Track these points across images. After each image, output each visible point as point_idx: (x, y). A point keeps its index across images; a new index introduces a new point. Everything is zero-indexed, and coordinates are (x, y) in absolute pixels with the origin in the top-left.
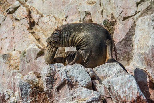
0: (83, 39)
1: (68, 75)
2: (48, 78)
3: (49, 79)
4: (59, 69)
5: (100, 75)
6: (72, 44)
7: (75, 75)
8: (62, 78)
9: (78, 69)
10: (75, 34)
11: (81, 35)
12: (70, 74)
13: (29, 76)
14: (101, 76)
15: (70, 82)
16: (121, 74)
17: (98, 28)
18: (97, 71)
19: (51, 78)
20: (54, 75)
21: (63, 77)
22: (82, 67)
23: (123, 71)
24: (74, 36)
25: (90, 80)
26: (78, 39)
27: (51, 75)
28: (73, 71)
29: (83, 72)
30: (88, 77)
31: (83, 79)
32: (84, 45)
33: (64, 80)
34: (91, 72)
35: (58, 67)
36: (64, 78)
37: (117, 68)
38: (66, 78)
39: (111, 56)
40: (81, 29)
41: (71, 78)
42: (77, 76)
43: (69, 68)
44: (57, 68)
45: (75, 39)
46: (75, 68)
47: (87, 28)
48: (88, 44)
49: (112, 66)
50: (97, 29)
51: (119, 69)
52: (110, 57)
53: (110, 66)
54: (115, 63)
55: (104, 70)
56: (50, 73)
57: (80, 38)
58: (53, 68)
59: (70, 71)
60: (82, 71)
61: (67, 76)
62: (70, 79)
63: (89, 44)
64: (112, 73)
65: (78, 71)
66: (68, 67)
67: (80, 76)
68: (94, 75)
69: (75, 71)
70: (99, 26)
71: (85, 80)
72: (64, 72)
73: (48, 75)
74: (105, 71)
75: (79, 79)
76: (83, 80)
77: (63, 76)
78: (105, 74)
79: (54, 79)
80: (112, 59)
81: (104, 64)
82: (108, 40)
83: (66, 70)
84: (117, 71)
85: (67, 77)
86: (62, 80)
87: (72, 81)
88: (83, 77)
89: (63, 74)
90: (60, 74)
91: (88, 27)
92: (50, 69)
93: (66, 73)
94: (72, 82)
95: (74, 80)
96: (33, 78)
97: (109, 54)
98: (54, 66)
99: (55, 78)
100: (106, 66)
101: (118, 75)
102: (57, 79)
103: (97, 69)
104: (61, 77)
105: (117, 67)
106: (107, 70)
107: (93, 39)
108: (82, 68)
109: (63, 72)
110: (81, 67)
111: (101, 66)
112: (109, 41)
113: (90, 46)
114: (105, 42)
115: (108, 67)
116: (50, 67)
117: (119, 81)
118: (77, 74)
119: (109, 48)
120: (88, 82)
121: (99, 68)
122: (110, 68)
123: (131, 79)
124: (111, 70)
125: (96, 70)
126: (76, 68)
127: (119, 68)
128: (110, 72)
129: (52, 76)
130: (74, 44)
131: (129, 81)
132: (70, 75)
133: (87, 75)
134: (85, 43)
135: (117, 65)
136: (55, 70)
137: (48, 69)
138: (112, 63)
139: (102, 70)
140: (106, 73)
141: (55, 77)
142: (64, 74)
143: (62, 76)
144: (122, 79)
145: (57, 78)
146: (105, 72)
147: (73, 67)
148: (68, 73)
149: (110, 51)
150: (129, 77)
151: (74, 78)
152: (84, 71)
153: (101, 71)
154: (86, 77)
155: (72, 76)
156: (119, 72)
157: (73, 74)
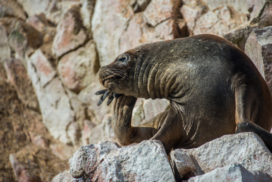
0: (174, 79)
1: (123, 171)
2: (77, 181)
4: (103, 156)
5: (207, 167)
6: (157, 93)
7: (139, 171)
8: (107, 179)
9: (146, 154)
10: (157, 68)
11: (171, 70)
12: (127, 168)
13: (64, 175)
17: (212, 47)
18: (201, 157)
19: (85, 180)
20: (93, 172)
21: (108, 176)
22: (158, 149)
24: (155, 73)
26: (165, 79)
27: (84, 172)
28: (135, 160)
29: (157, 160)
30: (168, 172)
31: (156, 179)
32: (180, 93)
34: (178, 159)
35: (102, 153)
36: (111, 180)
37: (249, 147)
38: (115, 179)
39: (241, 116)
40: (172, 55)
41: (129, 179)
42: (143, 173)
43: (127, 153)
44: (99, 156)
45: (160, 81)
46: (140, 152)
47: (183, 52)
48: (187, 91)
49: (237, 142)
50: (207, 51)
51: (252, 148)
52: (239, 117)
53: (232, 141)
54: (246, 134)
55: (217, 152)
56: (82, 169)
57: (169, 76)
58: (91, 156)
59: (129, 160)
60: (155, 159)
61: (117, 175)
62: (126, 180)
63: (189, 89)
65: (146, 158)
66: (125, 152)
67: (148, 172)
68: (189, 168)
69: (139, 160)
70: (214, 43)
72: (114, 165)
73: (77, 175)
74: (219, 156)
77: (109, 173)
78: (219, 164)
80: (245, 124)
81: (218, 139)
82: (236, 76)
83: (120, 158)
84: (247, 153)
85: (120, 176)
88: (156, 175)
89: (109, 168)
90: (104, 171)
91: (187, 49)
92: (84, 159)
93: (119, 166)
97: (239, 112)
98: (93, 150)
100: (224, 142)
101: (249, 165)
102: (98, 181)
103: (202, 150)
104: (104, 177)
105: (249, 143)
106: (224, 151)
107: (196, 76)
108: (157, 151)
109: (110, 164)
110: (155, 147)
111: (210, 142)
112: (239, 77)
113: (192, 93)
114: (230, 82)
115: (228, 145)
116: (84, 154)
118: (142, 167)
119: (241, 96)
121: (206, 147)
122: (232, 148)
123: (233, 174)
124: (234, 152)
125: (200, 155)
126: (144, 152)
127: (252, 145)
128: (231, 157)
129: (88, 176)
130: (162, 93)
131: (228, 180)
132: (127, 170)
133: (166, 167)
134: (181, 87)
135: (250, 139)
136: (95, 160)
137: (79, 158)
139: (213, 152)
140: (222, 161)
141: (94, 178)
142: (113, 169)
143: (106, 173)
145: (97, 179)
146: (219, 158)
147: (137, 150)
148: (123, 165)
149: (241, 103)
150: (230, 171)
151: (136, 178)
152: (160, 160)
153: (211, 156)
154: (164, 174)
155: (132, 173)
156: (252, 157)
157: (134, 169)
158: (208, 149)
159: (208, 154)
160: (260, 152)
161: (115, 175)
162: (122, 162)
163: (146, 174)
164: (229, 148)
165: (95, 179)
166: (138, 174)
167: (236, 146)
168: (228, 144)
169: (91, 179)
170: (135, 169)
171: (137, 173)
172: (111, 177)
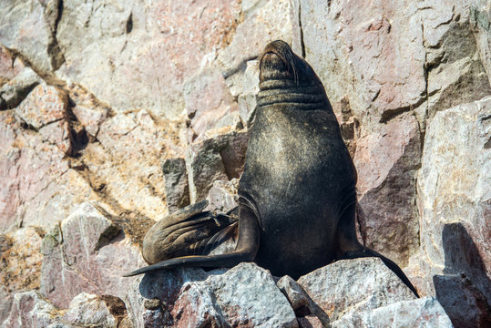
1: (218, 302)
2: (153, 314)
3: (155, 317)
4: (187, 282)
5: (322, 300)
7: (243, 302)
8: (200, 312)
9: (249, 281)
12: (224, 298)
13: (85, 307)
14: (325, 303)
15: (225, 323)
16: (392, 295)
18: (311, 287)
19: (163, 312)
20: (172, 303)
21: (202, 308)
22: (265, 275)
23: (399, 285)
25: (292, 317)
27: (161, 302)
28: (234, 288)
29: (267, 289)
30: (285, 306)
31: (270, 314)
33: (205, 317)
34: (294, 289)
36: (207, 313)
37: (378, 277)
38: (213, 312)
41: (228, 313)
42: (249, 304)
43: (221, 280)
44: (180, 281)
46: (240, 278)
49: (360, 269)
51: (384, 278)
53: (353, 268)
54: (371, 259)
55: (334, 281)
56: (157, 298)
58: (169, 281)
59: (226, 288)
60: (264, 287)
61: (214, 306)
62: (225, 314)
64: (362, 291)
65: (249, 286)
66: (218, 277)
67: (257, 305)
68: (304, 301)
69: (241, 288)
71: (275, 318)
72: (206, 293)
73: (153, 305)
74: (337, 287)
75: (255, 316)
76: (268, 318)
77: (203, 305)
78: (338, 297)
79: (171, 317)
81: (333, 264)
83: (212, 285)
84: (378, 284)
85: (217, 308)
86: (201, 318)
87: (233, 321)
88: (269, 308)
89: (201, 298)
90: (194, 301)
92: (159, 284)
93: (213, 296)
94: (231, 325)
95: (240, 318)
96: (99, 315)
99: (176, 312)
100: (342, 269)
101: (382, 299)
102: (183, 315)
103: (313, 279)
104: (194, 309)
105: (378, 271)
106: (344, 281)
108: (264, 277)
109: (202, 293)
110: (259, 273)
111: (322, 268)
115: (348, 273)
117: (392, 320)
118: (247, 297)
120: (287, 323)
121: (317, 275)
122: (354, 277)
124: (357, 282)
125: (310, 285)
126: (245, 278)
127: (383, 274)
128: (354, 289)
129: (166, 307)
131: (426, 318)
132: (225, 301)
133: (280, 299)
135: (378, 266)
136: (175, 286)
137: (150, 283)
138: (359, 260)
139: (328, 281)
140: (343, 293)
141: (174, 311)
142: (206, 299)
143: (198, 304)
144: (403, 313)
145: (181, 312)
146: (337, 290)
147: (235, 274)
148: (217, 293)
150: (427, 305)
151: (239, 312)
152: (271, 289)
153: (326, 286)
154: (280, 307)
155: (233, 305)
156: (385, 289)
157: (235, 299)
158: (321, 277)
159: (322, 283)
160: (395, 283)
161: (212, 307)
162: (216, 290)
163: (255, 307)
164: (350, 277)
165: (178, 312)
166: (243, 307)
167: (358, 274)
168: (349, 271)
169: (170, 311)
170: (237, 300)
171: (240, 305)
172: (206, 310)
